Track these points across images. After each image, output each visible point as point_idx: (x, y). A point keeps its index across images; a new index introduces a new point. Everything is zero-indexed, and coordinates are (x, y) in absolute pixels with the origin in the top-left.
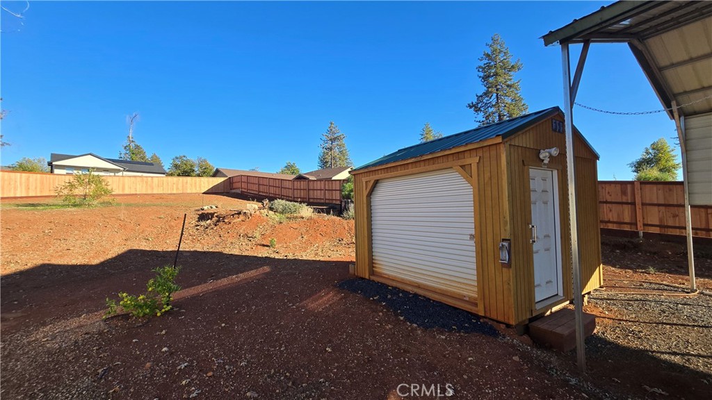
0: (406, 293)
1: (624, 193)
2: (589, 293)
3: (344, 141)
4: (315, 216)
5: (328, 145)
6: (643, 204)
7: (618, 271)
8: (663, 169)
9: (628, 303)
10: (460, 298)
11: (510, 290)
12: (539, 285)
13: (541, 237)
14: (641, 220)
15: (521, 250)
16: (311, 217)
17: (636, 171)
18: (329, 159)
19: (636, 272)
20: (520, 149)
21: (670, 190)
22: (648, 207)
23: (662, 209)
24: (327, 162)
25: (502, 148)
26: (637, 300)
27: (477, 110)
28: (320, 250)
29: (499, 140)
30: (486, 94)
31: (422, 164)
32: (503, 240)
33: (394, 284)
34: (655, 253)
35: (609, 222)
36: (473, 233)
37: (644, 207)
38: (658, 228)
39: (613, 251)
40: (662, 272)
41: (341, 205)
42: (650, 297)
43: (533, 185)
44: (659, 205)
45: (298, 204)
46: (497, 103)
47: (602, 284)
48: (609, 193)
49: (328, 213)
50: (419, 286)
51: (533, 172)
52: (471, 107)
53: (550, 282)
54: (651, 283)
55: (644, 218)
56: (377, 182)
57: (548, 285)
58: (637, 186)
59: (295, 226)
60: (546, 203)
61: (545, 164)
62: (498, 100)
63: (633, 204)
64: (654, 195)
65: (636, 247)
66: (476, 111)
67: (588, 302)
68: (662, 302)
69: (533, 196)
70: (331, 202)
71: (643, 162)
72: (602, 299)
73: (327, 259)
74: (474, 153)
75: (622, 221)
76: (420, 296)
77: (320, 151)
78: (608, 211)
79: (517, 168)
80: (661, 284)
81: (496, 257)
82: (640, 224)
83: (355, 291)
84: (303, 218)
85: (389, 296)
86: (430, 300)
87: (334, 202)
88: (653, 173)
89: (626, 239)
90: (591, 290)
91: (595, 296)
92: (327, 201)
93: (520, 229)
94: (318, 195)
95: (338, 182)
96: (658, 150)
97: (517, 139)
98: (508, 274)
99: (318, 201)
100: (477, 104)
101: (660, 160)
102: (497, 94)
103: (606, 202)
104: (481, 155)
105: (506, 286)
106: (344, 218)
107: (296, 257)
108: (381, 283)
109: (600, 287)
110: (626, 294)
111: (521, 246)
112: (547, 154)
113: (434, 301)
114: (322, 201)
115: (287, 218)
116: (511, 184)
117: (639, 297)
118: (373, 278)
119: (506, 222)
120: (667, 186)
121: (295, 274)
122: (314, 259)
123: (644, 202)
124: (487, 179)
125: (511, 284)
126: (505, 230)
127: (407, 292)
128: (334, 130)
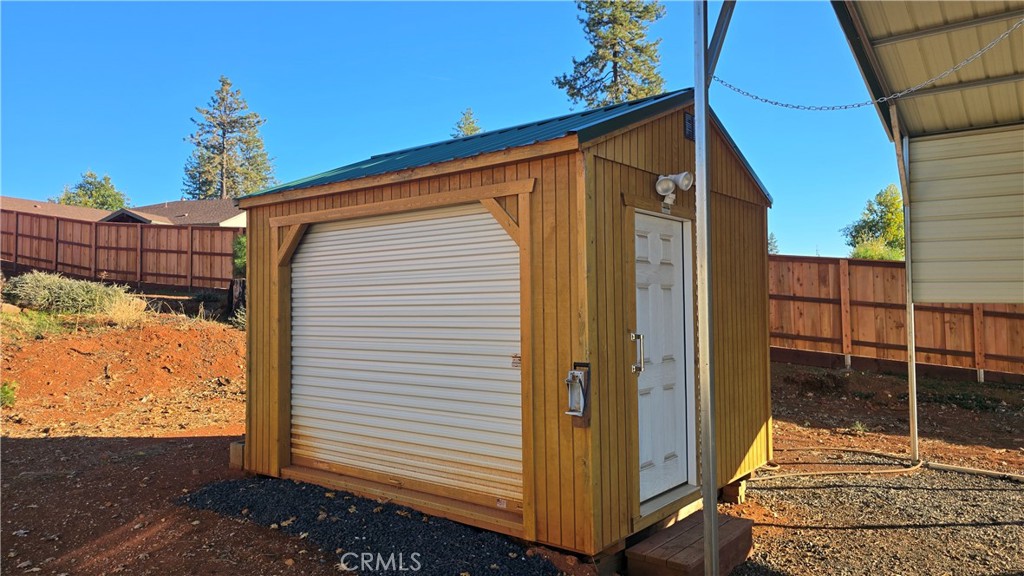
0: (365, 503)
1: (823, 280)
2: (747, 477)
3: (259, 133)
4: (153, 320)
5: (214, 138)
6: (853, 303)
7: (806, 432)
8: (893, 242)
9: (814, 493)
10: (489, 506)
11: (586, 476)
12: (650, 464)
13: (656, 359)
14: (849, 334)
15: (612, 388)
16: (139, 322)
17: (853, 244)
18: (214, 174)
19: (836, 432)
20: (617, 170)
21: (893, 277)
22: (860, 308)
23: (881, 311)
24: (210, 183)
25: (578, 163)
26: (829, 486)
27: (575, 93)
28: (158, 410)
29: (572, 143)
30: (593, 60)
31: (415, 188)
32: (577, 366)
33: (341, 484)
34: (867, 397)
35: (798, 337)
36: (519, 353)
37: (854, 308)
38: (874, 349)
39: (801, 395)
40: (875, 432)
41: (231, 291)
42: (850, 481)
43: (640, 249)
44: (876, 305)
45: (102, 287)
46: (614, 82)
47: (771, 458)
48: (799, 280)
49: (191, 311)
50: (399, 485)
51: (642, 221)
52: (561, 85)
53: (674, 456)
54: (855, 453)
55: (853, 330)
56: (307, 230)
57: (668, 462)
58: (844, 267)
59: (87, 346)
60: (667, 288)
61: (667, 207)
62: (615, 76)
63: (837, 302)
64: (870, 287)
65: (840, 386)
66: (572, 95)
67: (747, 496)
68: (867, 486)
69: (641, 274)
70: (208, 285)
71: (863, 227)
72: (771, 489)
73: (176, 432)
74: (523, 170)
75: (819, 336)
76: (400, 508)
77: (190, 153)
78: (797, 315)
79: (608, 210)
80: (870, 454)
81: (560, 406)
82: (846, 342)
83: (233, 510)
84: (112, 324)
85: (322, 516)
86: (422, 514)
87: (217, 285)
88: (877, 249)
89: (825, 371)
90: (751, 471)
91: (761, 484)
92: (196, 283)
93: (611, 342)
94: (171, 264)
95: (230, 234)
96: (886, 206)
97: (610, 145)
98: (585, 441)
99: (171, 281)
100: (575, 79)
101: (889, 224)
102: (615, 64)
103: (794, 298)
104: (539, 177)
105: (579, 470)
106: (236, 325)
107: (79, 433)
108: (309, 485)
109: (769, 464)
110: (812, 476)
111: (612, 380)
112: (671, 185)
113: (430, 517)
114: (182, 282)
115: (64, 324)
116: (594, 242)
117: (833, 480)
118: (288, 473)
119: (583, 324)
120: (889, 269)
121: (64, 478)
122: (135, 435)
123: (854, 299)
124: (547, 230)
125: (590, 463)
126: (580, 344)
127: (370, 501)
128: (230, 99)
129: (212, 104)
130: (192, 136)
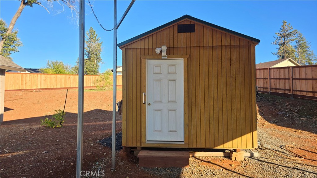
128: (286, 27)
129: (280, 30)
130: (274, 42)
